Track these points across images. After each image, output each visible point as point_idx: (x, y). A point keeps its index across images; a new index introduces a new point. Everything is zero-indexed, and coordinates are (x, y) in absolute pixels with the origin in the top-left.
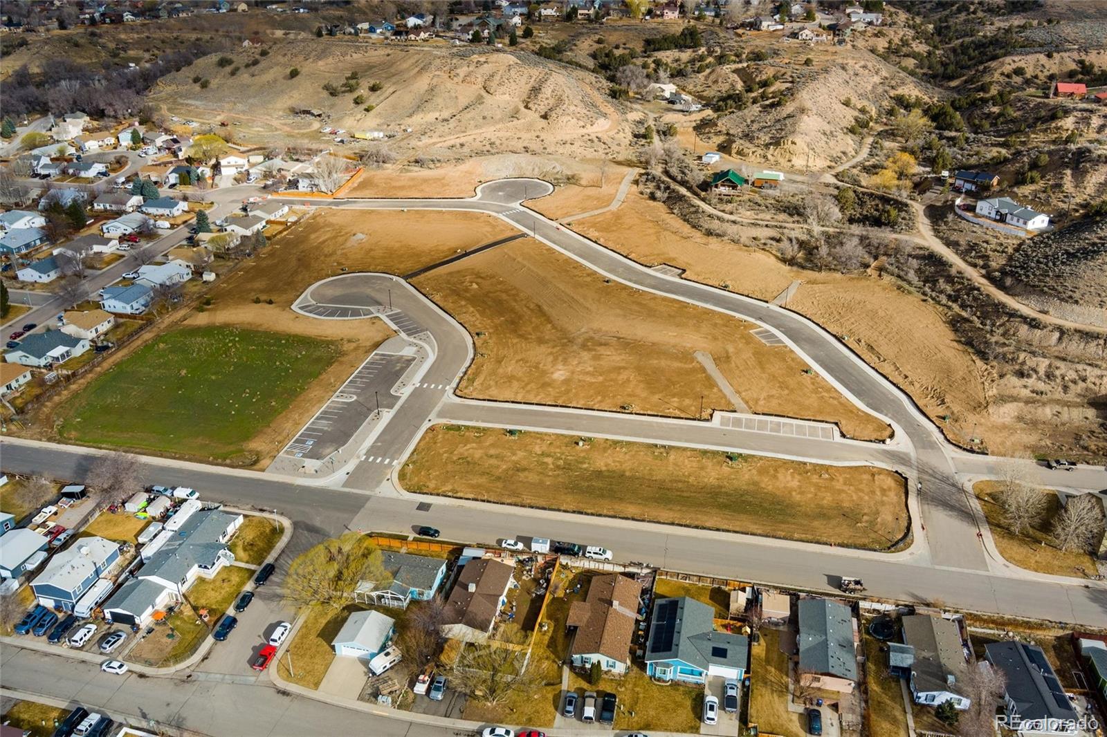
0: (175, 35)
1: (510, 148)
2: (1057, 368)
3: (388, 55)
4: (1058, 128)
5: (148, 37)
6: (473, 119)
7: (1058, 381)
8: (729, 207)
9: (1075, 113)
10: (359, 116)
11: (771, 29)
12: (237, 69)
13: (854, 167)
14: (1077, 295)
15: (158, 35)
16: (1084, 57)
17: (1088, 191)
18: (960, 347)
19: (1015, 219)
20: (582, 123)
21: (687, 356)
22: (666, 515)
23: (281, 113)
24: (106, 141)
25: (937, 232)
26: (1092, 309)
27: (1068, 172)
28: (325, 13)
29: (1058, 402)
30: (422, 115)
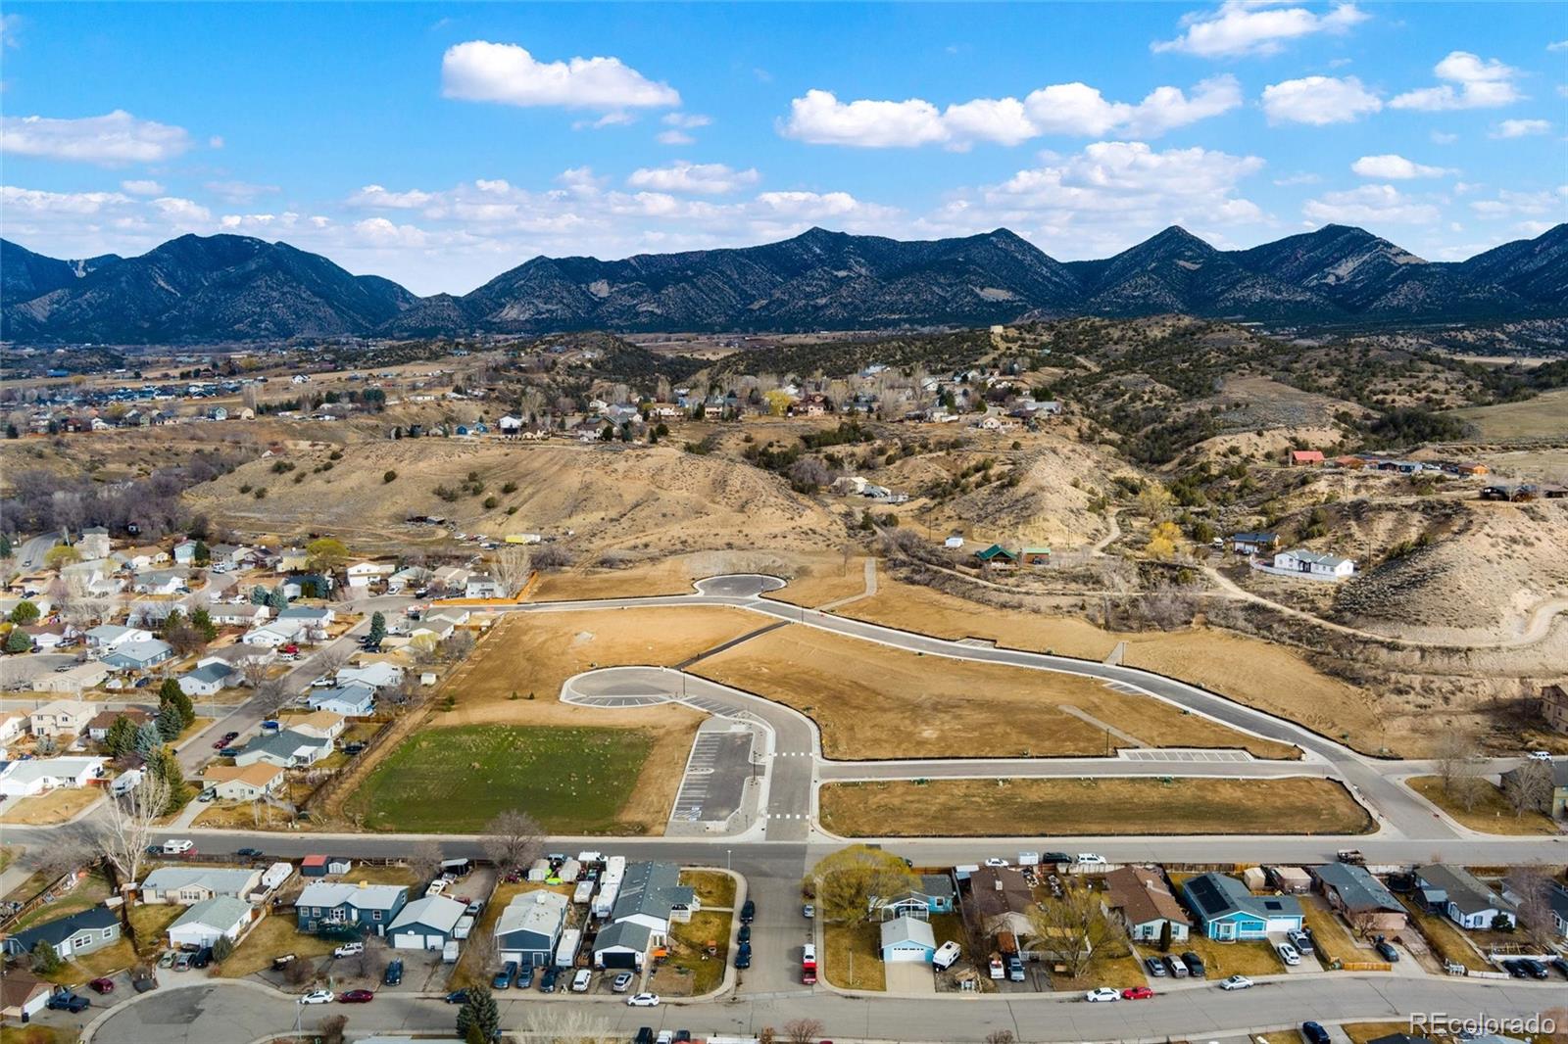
0: (167, 445)
1: (707, 546)
2: (1432, 682)
3: (507, 455)
4: (1313, 493)
5: (131, 448)
6: (650, 517)
7: (1437, 693)
8: (1011, 581)
9: (1326, 477)
10: (499, 520)
11: (945, 420)
12: (303, 475)
13: (1114, 543)
14: (1422, 618)
15: (143, 445)
16: (1294, 435)
17: (1380, 538)
18: (1326, 678)
19: (1321, 567)
20: (788, 515)
21: (1051, 709)
22: (1131, 829)
23: (385, 522)
24: (157, 558)
25: (1245, 588)
26: (1441, 628)
27: (1353, 523)
28: (356, 422)
29: (1443, 712)
30: (583, 516)
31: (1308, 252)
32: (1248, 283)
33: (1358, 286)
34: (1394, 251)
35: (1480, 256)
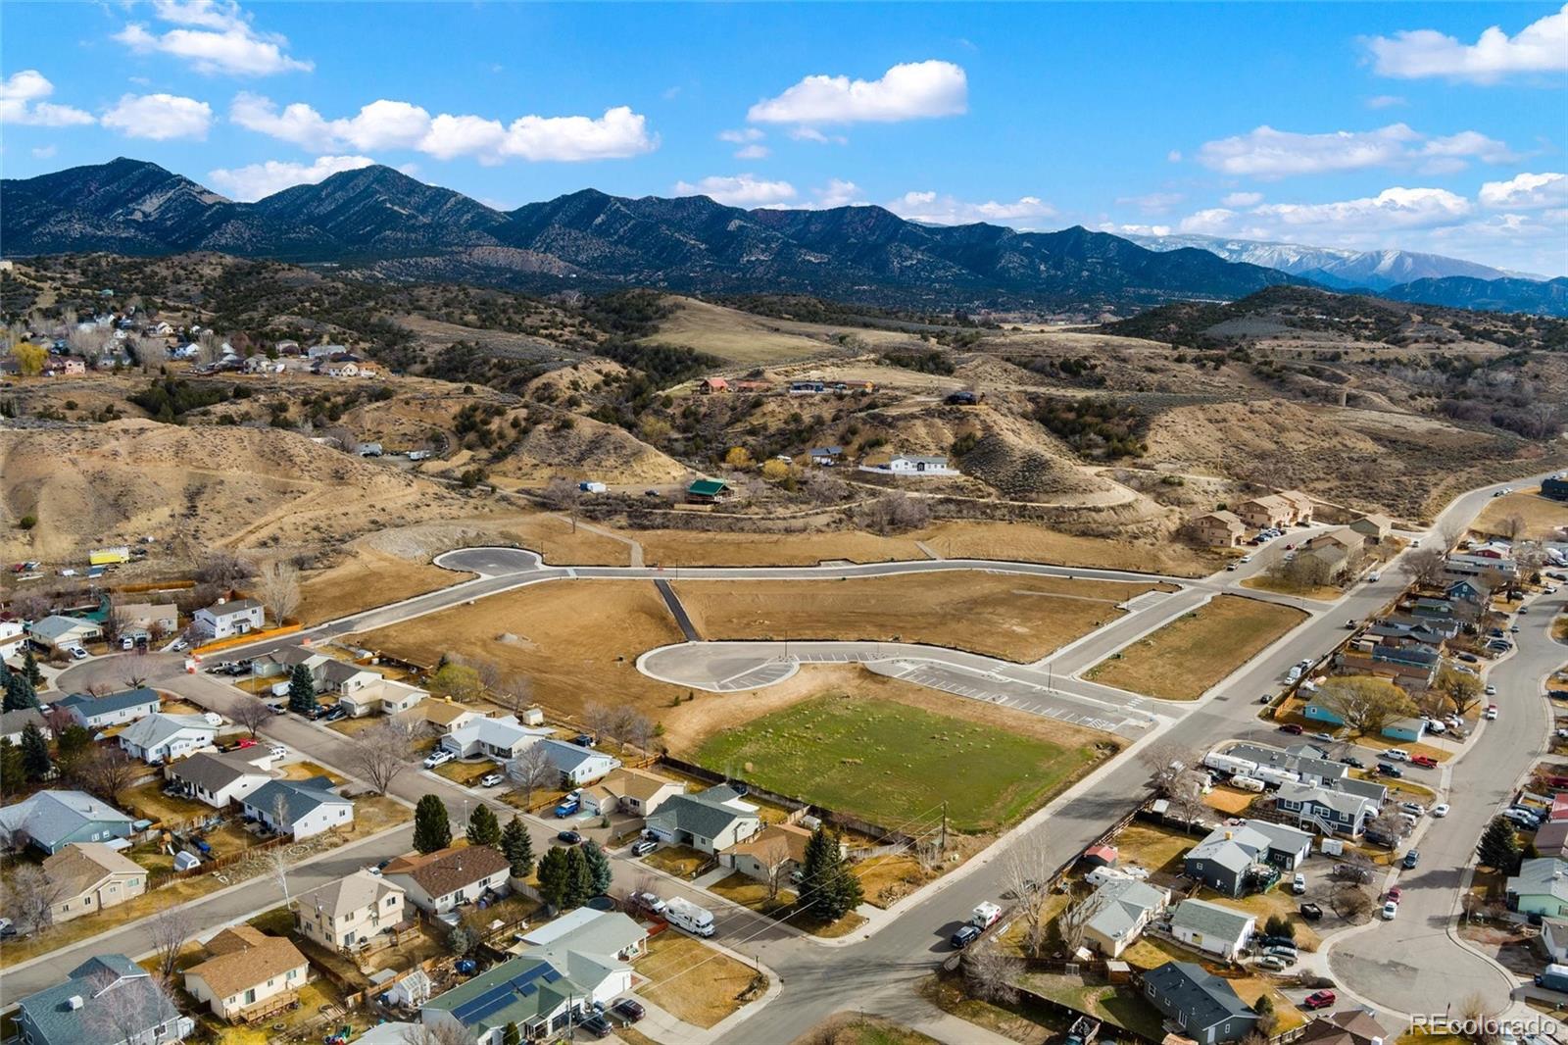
19: (933, 466)
30: (145, 515)
31: (102, 186)
32: (62, 216)
33: (169, 223)
34: (197, 189)
35: (270, 197)
